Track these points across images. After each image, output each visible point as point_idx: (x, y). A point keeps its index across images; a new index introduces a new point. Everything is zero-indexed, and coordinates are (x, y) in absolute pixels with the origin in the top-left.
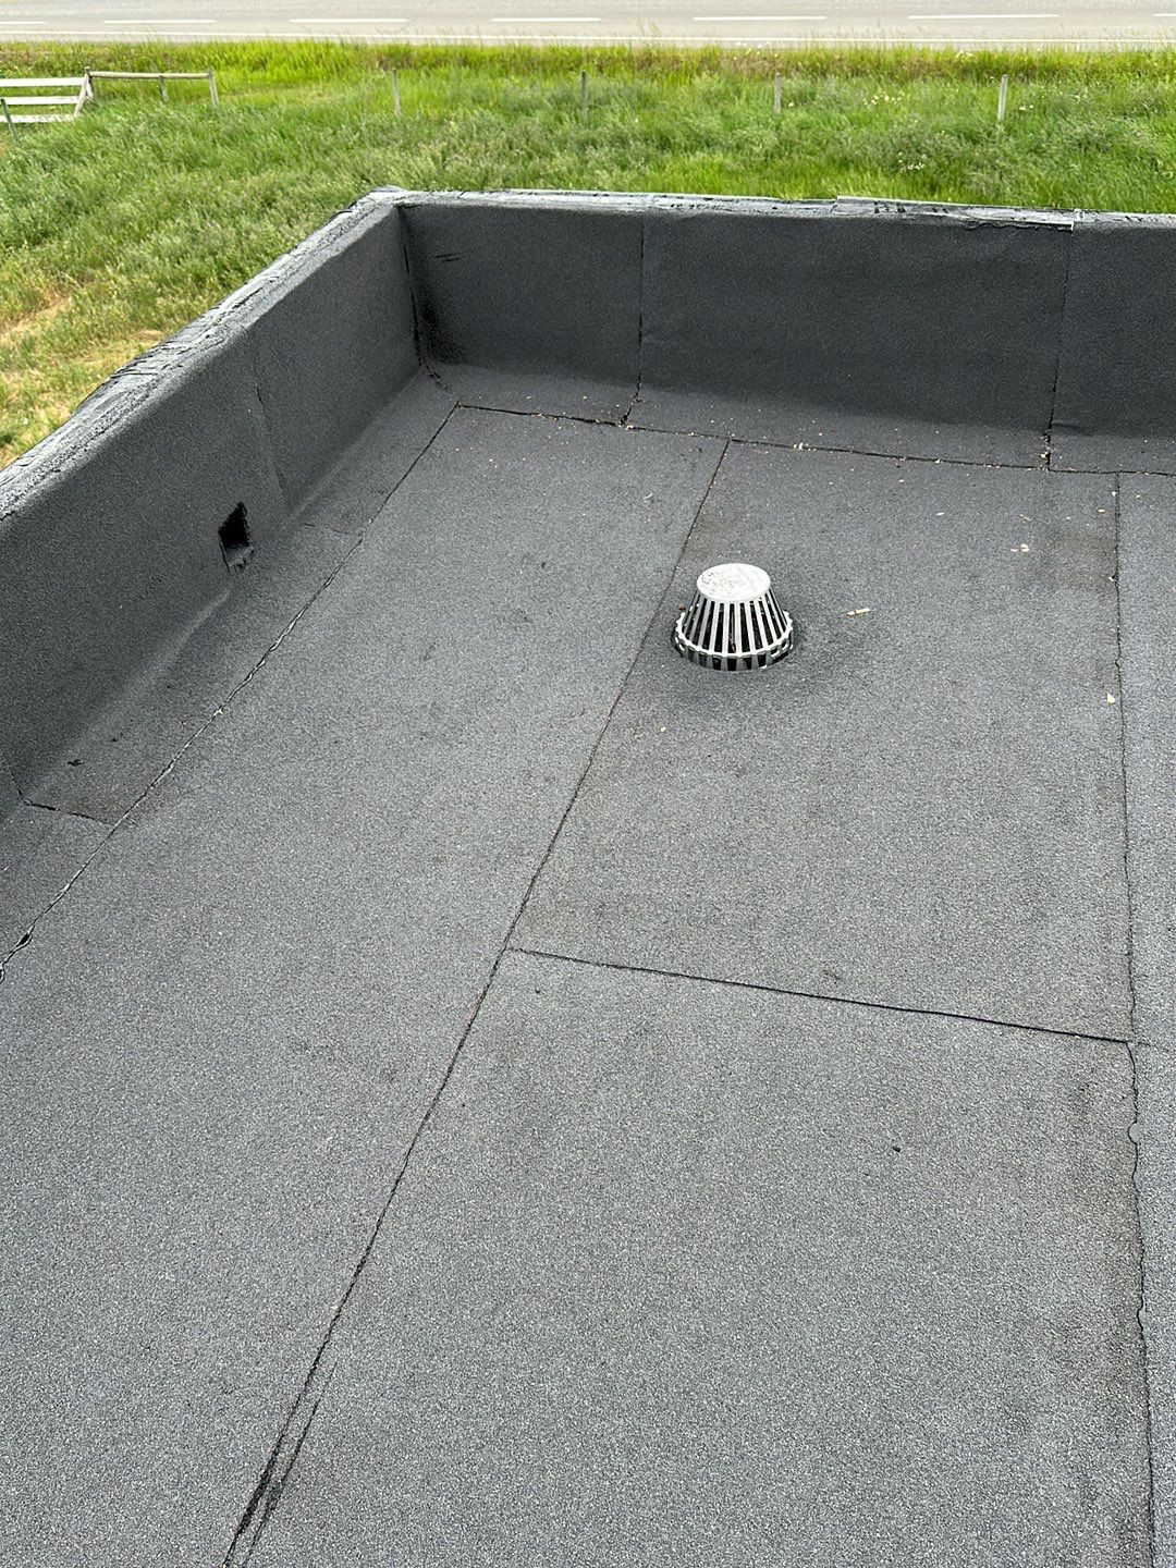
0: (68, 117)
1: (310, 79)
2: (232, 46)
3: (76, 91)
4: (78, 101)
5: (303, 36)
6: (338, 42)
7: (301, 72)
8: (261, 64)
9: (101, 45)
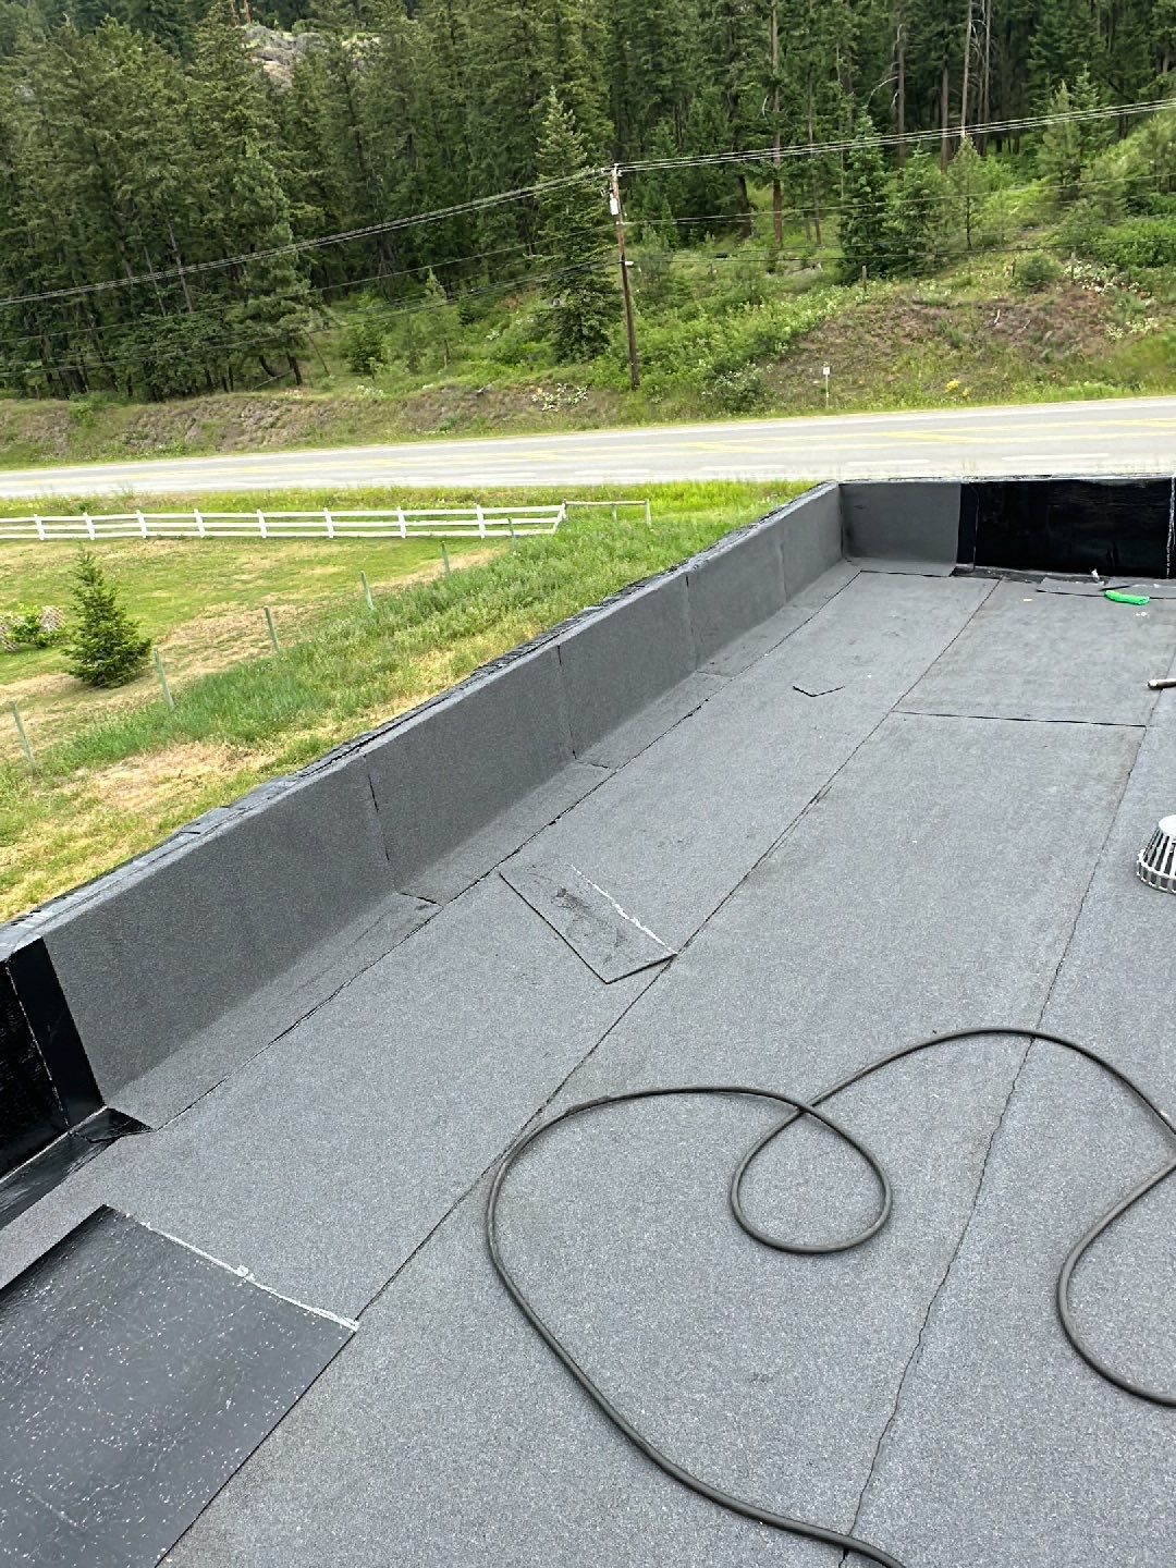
0: (547, 531)
1: (713, 505)
2: (660, 485)
3: (555, 514)
4: (556, 521)
5: (710, 478)
6: (735, 480)
7: (707, 501)
8: (678, 496)
9: (571, 487)
